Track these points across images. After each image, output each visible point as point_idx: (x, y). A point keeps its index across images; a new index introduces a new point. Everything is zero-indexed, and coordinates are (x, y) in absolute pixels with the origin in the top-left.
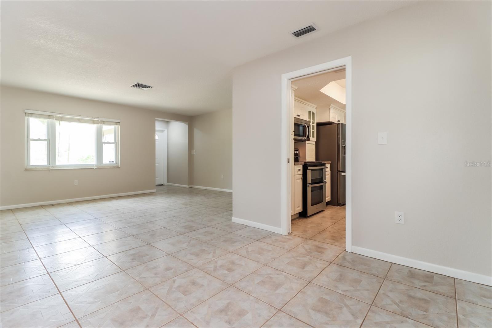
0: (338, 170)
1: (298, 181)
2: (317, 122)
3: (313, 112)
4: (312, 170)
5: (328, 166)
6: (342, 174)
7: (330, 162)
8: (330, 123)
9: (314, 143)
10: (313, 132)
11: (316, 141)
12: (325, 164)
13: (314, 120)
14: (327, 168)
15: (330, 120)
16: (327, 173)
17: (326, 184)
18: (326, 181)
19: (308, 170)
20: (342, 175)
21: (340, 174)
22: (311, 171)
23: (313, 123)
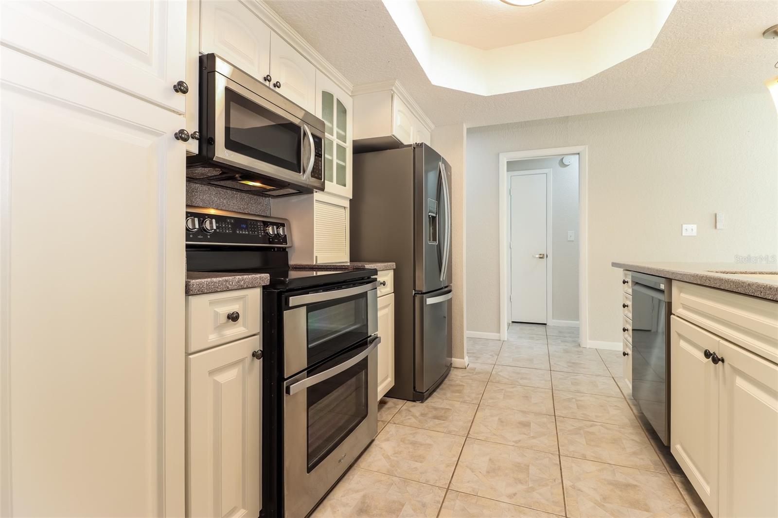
0: (417, 289)
1: (232, 374)
2: (355, 139)
3: (338, 101)
4: (312, 308)
5: (386, 276)
6: (428, 299)
7: (393, 265)
8: (392, 145)
9: (347, 204)
10: (342, 169)
11: (351, 198)
12: (375, 272)
13: (345, 130)
14: (384, 284)
15: (392, 131)
16: (381, 302)
17: (379, 345)
18: (379, 333)
19: (286, 314)
20: (428, 303)
21: (422, 302)
22: (308, 311)
23: (343, 139)
